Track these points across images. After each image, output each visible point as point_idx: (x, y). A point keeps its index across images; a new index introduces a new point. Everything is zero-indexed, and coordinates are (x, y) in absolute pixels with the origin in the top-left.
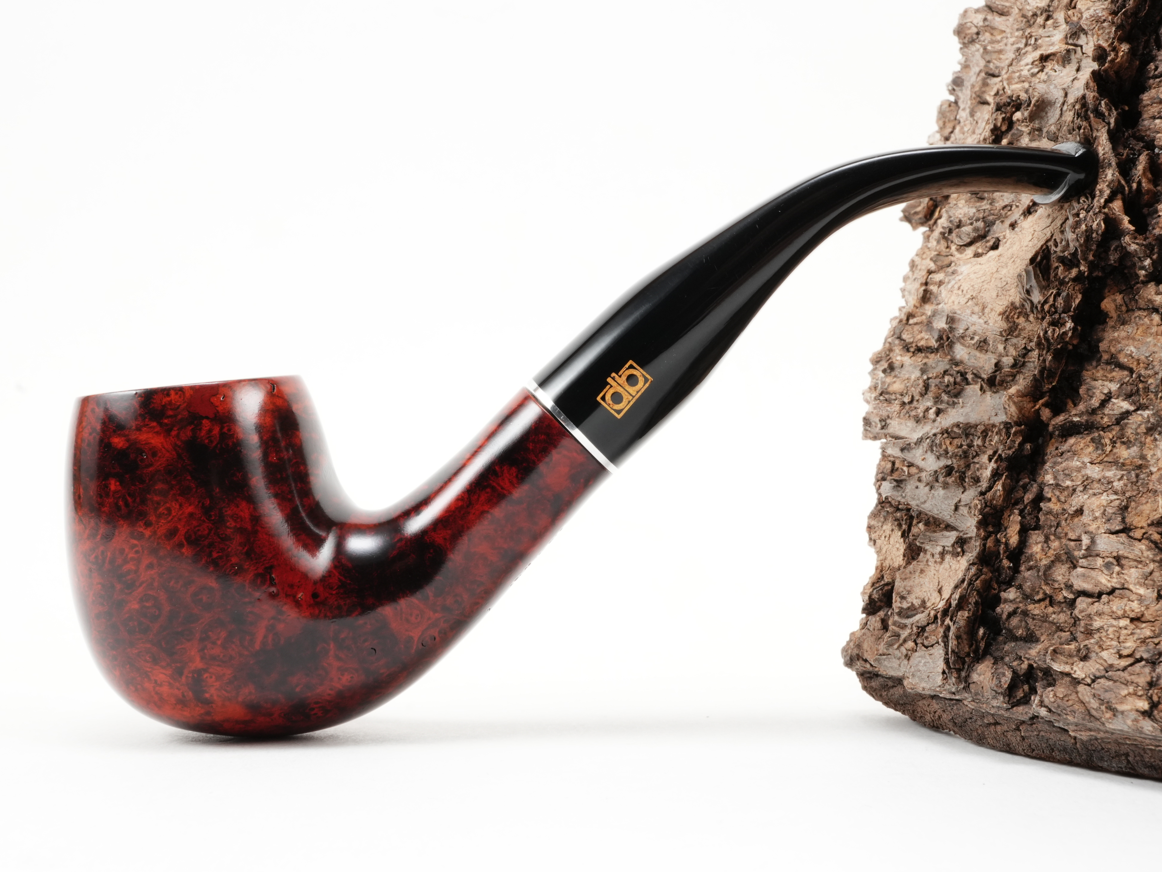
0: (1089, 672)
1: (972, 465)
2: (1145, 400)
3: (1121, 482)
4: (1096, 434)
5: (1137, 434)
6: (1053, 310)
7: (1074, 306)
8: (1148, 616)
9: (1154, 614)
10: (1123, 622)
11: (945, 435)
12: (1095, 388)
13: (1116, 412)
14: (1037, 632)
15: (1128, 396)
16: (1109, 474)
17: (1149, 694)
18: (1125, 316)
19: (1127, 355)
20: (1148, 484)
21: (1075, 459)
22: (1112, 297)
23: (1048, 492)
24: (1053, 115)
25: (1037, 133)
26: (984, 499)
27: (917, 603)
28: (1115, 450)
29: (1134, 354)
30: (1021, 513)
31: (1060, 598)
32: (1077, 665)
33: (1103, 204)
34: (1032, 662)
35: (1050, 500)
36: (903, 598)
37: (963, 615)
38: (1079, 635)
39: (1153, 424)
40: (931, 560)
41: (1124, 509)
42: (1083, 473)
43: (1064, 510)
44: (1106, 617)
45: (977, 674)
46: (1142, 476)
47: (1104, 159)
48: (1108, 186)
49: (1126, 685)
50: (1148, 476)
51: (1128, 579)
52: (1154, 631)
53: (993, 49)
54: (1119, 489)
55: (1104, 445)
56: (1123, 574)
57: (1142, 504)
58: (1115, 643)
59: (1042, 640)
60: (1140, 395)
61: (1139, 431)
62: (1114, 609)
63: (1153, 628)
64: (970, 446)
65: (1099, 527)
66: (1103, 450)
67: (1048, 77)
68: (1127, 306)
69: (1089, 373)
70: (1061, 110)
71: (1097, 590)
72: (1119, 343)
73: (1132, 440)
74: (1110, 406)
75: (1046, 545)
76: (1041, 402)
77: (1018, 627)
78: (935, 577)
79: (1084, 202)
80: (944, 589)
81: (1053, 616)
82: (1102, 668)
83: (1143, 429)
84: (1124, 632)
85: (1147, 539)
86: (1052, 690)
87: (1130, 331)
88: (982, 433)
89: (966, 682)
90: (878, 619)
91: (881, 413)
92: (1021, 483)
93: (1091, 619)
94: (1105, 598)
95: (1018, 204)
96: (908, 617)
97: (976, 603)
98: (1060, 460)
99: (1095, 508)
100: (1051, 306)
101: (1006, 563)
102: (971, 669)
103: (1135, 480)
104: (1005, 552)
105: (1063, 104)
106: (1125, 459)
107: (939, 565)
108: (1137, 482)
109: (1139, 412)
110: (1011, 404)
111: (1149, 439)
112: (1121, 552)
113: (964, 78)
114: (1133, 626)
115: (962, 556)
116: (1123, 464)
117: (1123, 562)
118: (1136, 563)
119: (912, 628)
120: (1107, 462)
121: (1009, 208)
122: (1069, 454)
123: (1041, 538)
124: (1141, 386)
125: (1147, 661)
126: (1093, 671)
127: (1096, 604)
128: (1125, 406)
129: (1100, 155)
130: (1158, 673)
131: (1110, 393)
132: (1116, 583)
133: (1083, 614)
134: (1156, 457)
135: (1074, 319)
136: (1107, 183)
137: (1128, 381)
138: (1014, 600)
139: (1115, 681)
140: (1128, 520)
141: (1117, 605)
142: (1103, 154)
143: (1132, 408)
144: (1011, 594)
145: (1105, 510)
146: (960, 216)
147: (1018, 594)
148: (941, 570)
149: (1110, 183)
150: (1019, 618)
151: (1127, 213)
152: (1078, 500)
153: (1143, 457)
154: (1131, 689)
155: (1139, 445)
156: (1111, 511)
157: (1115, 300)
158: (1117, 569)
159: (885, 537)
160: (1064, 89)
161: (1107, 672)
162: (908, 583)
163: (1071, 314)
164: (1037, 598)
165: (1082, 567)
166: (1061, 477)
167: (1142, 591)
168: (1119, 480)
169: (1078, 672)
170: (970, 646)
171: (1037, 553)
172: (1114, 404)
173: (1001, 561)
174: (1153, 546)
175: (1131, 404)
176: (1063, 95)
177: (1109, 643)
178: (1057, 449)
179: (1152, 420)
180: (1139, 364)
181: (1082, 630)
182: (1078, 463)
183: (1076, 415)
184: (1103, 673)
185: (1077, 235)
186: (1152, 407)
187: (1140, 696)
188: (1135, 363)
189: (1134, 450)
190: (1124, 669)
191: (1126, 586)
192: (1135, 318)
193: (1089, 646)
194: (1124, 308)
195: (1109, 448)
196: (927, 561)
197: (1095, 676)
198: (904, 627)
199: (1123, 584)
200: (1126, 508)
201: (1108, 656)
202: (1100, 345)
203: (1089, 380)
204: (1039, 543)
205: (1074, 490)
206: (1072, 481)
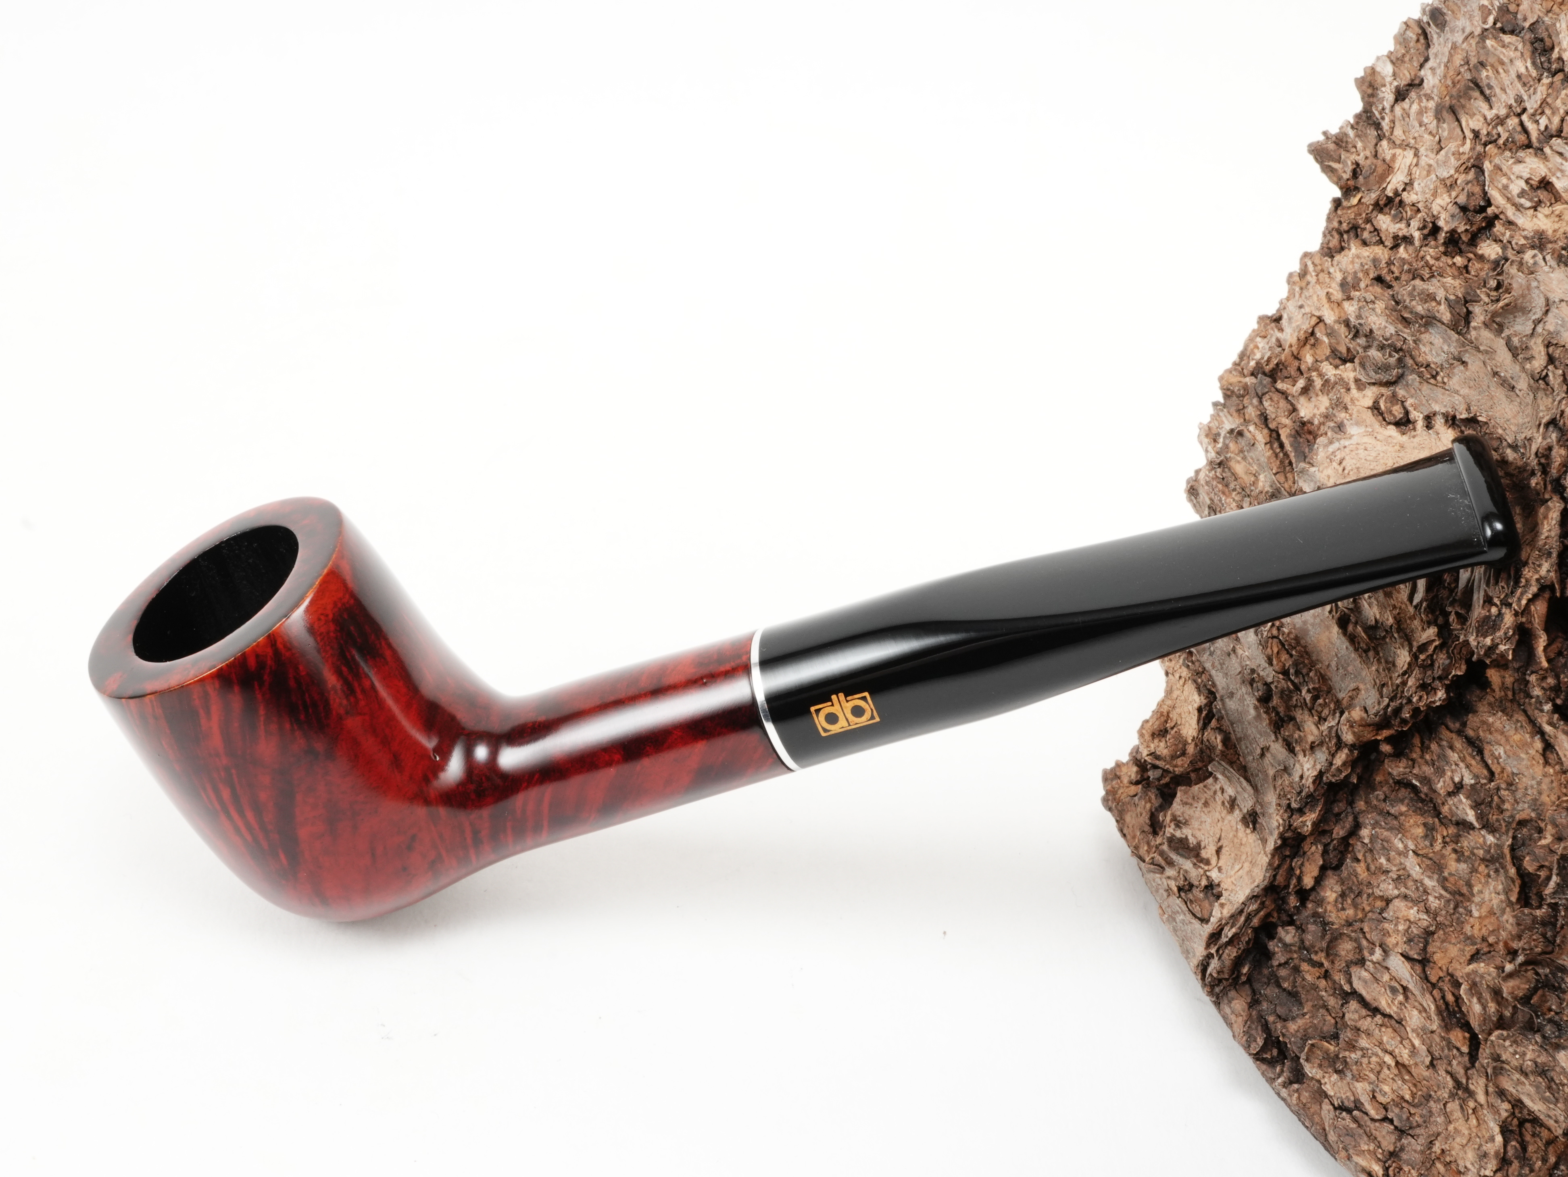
0: (1338, 1095)
1: (1292, 723)
2: (1494, 817)
3: (1437, 901)
4: (1430, 820)
5: (1474, 854)
6: (1429, 662)
7: (1453, 673)
8: (1413, 1070)
9: (1421, 1078)
10: (1388, 1059)
11: (1275, 632)
12: (1447, 763)
13: (1459, 812)
14: (1303, 996)
15: (1476, 806)
16: (1429, 883)
17: (1387, 1165)
18: (1508, 704)
19: (1493, 755)
20: (1463, 923)
21: (1400, 836)
22: (1502, 672)
23: (1359, 851)
24: (1521, 326)
25: (1495, 325)
26: (1290, 817)
27: (1192, 841)
28: (1444, 851)
29: (1501, 760)
30: (1325, 852)
31: (1336, 978)
32: (1330, 1077)
33: (1523, 608)
34: (1287, 1041)
35: (1358, 861)
36: (1178, 824)
37: (1231, 953)
38: (1342, 1036)
39: (1492, 857)
40: (1219, 793)
41: (1428, 934)
42: (1402, 861)
43: (1370, 883)
44: (1374, 1041)
45: (1230, 1007)
46: (1461, 910)
47: (1545, 544)
48: (1537, 580)
49: (1369, 1137)
50: (1466, 915)
51: (1408, 1019)
52: (1413, 1095)
53: (1492, 50)
54: (1433, 908)
55: (1433, 841)
56: (1406, 1007)
57: (1450, 943)
58: (1372, 1077)
59: (1305, 1010)
60: (1491, 807)
61: (1476, 851)
62: (1385, 1039)
63: (1414, 1090)
64: (1297, 689)
65: (1397, 943)
66: (1432, 845)
67: (1535, 263)
68: (1514, 694)
69: (1448, 732)
70: (1534, 329)
71: (1375, 1004)
72: (1491, 733)
73: (1466, 854)
74: (1456, 800)
75: (1340, 899)
76: (1386, 733)
77: (1285, 979)
78: (1219, 824)
79: (1503, 587)
80: (1224, 851)
81: (1323, 993)
82: (1352, 1098)
83: (1481, 853)
84: (1385, 1070)
85: (1441, 990)
86: (1297, 1091)
87: (1507, 727)
88: (1313, 688)
89: (1218, 998)
90: (1148, 806)
91: (1212, 495)
92: (1336, 810)
93: (1359, 1036)
94: (1379, 1019)
95: (1446, 380)
96: (1178, 854)
97: (1248, 943)
98: (1383, 824)
99: (1400, 916)
100: (1428, 656)
101: (1293, 901)
102: (1225, 992)
103: (1452, 911)
104: (1295, 887)
105: (1539, 321)
106: (1450, 874)
107: (1225, 812)
108: (1454, 914)
109: (1483, 832)
110: (1350, 733)
111: (1482, 868)
112: (1411, 986)
113: (1447, 18)
114: (1396, 1072)
115: (1252, 832)
116: (1445, 879)
117: (1409, 994)
118: (1420, 1008)
119: (1179, 872)
120: (1431, 859)
121: (1434, 373)
122: (1395, 822)
123: (1338, 888)
124: (1496, 798)
125: (1396, 1127)
126: (1344, 1097)
127: (1369, 1019)
128: (1471, 816)
129: (1543, 537)
130: (1403, 1144)
131: (1461, 782)
132: (1395, 1013)
133: (1353, 1023)
134: (1482, 896)
135: (1448, 689)
136: (1537, 576)
137: (1485, 784)
138: (1291, 945)
139: (1360, 1126)
140: (1430, 949)
141: (1387, 1037)
142: (1547, 537)
143: (1476, 825)
144: (1288, 935)
145: (1409, 927)
146: (1374, 327)
147: (1296, 939)
148: (1226, 822)
149: (1541, 578)
150: (1288, 972)
151: (1546, 630)
152: (1388, 888)
153: (1469, 885)
154: (1372, 1147)
155: (1470, 866)
156: (1415, 931)
157: (1504, 677)
158: (1401, 998)
159: (1180, 677)
160: (1547, 300)
161: (1357, 1108)
162: (1189, 811)
163: (1447, 682)
164: (1313, 957)
165: (1366, 970)
166: (1378, 846)
167: (1417, 1042)
168: (1436, 897)
169: (1328, 1086)
170: (1230, 976)
171: (1329, 903)
172: (1461, 801)
173: (1289, 893)
174: (1443, 1007)
175: (1477, 819)
176: (1544, 309)
177: (1367, 1073)
178: (1384, 800)
179: (1492, 851)
180: (1502, 772)
181: (1347, 1039)
182: (1400, 846)
183: (1417, 777)
184: (1352, 1105)
185: (1478, 643)
186: (1498, 836)
187: (1379, 1159)
188: (1499, 770)
189: (1463, 866)
190: (1372, 1120)
191: (1403, 1023)
192: (1518, 721)
193: (1348, 1060)
194: (1510, 694)
195: (1438, 846)
196: (1215, 792)
197: (1342, 1102)
198: (1171, 863)
199: (1402, 1020)
200: (1433, 933)
201: (1362, 1089)
202: (1470, 715)
203: (1444, 743)
204: (1335, 892)
205: (1388, 872)
206: (1388, 860)
